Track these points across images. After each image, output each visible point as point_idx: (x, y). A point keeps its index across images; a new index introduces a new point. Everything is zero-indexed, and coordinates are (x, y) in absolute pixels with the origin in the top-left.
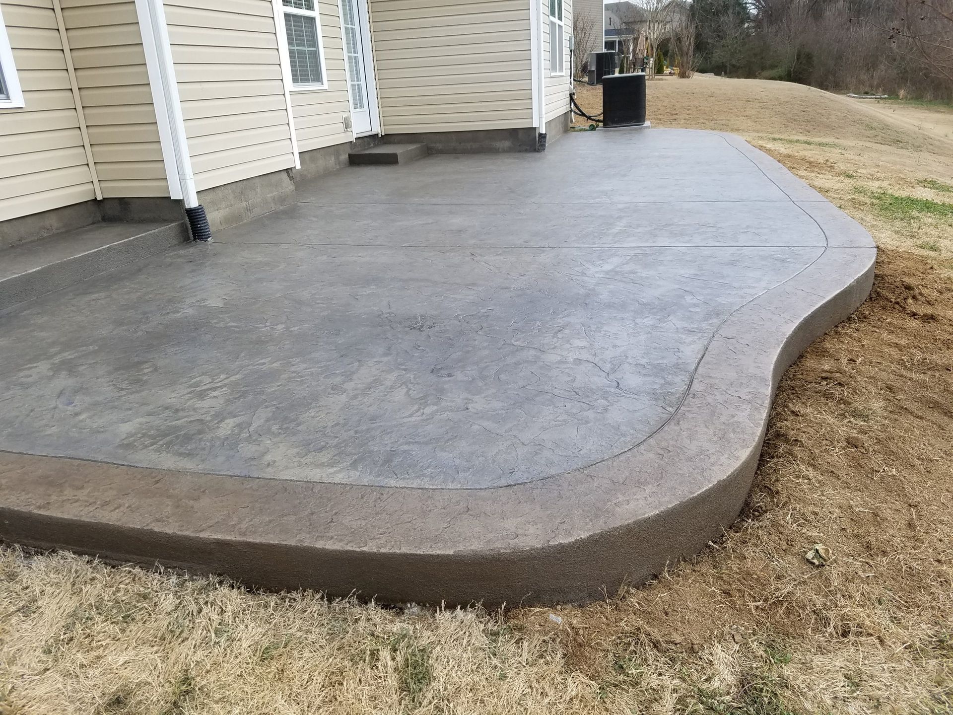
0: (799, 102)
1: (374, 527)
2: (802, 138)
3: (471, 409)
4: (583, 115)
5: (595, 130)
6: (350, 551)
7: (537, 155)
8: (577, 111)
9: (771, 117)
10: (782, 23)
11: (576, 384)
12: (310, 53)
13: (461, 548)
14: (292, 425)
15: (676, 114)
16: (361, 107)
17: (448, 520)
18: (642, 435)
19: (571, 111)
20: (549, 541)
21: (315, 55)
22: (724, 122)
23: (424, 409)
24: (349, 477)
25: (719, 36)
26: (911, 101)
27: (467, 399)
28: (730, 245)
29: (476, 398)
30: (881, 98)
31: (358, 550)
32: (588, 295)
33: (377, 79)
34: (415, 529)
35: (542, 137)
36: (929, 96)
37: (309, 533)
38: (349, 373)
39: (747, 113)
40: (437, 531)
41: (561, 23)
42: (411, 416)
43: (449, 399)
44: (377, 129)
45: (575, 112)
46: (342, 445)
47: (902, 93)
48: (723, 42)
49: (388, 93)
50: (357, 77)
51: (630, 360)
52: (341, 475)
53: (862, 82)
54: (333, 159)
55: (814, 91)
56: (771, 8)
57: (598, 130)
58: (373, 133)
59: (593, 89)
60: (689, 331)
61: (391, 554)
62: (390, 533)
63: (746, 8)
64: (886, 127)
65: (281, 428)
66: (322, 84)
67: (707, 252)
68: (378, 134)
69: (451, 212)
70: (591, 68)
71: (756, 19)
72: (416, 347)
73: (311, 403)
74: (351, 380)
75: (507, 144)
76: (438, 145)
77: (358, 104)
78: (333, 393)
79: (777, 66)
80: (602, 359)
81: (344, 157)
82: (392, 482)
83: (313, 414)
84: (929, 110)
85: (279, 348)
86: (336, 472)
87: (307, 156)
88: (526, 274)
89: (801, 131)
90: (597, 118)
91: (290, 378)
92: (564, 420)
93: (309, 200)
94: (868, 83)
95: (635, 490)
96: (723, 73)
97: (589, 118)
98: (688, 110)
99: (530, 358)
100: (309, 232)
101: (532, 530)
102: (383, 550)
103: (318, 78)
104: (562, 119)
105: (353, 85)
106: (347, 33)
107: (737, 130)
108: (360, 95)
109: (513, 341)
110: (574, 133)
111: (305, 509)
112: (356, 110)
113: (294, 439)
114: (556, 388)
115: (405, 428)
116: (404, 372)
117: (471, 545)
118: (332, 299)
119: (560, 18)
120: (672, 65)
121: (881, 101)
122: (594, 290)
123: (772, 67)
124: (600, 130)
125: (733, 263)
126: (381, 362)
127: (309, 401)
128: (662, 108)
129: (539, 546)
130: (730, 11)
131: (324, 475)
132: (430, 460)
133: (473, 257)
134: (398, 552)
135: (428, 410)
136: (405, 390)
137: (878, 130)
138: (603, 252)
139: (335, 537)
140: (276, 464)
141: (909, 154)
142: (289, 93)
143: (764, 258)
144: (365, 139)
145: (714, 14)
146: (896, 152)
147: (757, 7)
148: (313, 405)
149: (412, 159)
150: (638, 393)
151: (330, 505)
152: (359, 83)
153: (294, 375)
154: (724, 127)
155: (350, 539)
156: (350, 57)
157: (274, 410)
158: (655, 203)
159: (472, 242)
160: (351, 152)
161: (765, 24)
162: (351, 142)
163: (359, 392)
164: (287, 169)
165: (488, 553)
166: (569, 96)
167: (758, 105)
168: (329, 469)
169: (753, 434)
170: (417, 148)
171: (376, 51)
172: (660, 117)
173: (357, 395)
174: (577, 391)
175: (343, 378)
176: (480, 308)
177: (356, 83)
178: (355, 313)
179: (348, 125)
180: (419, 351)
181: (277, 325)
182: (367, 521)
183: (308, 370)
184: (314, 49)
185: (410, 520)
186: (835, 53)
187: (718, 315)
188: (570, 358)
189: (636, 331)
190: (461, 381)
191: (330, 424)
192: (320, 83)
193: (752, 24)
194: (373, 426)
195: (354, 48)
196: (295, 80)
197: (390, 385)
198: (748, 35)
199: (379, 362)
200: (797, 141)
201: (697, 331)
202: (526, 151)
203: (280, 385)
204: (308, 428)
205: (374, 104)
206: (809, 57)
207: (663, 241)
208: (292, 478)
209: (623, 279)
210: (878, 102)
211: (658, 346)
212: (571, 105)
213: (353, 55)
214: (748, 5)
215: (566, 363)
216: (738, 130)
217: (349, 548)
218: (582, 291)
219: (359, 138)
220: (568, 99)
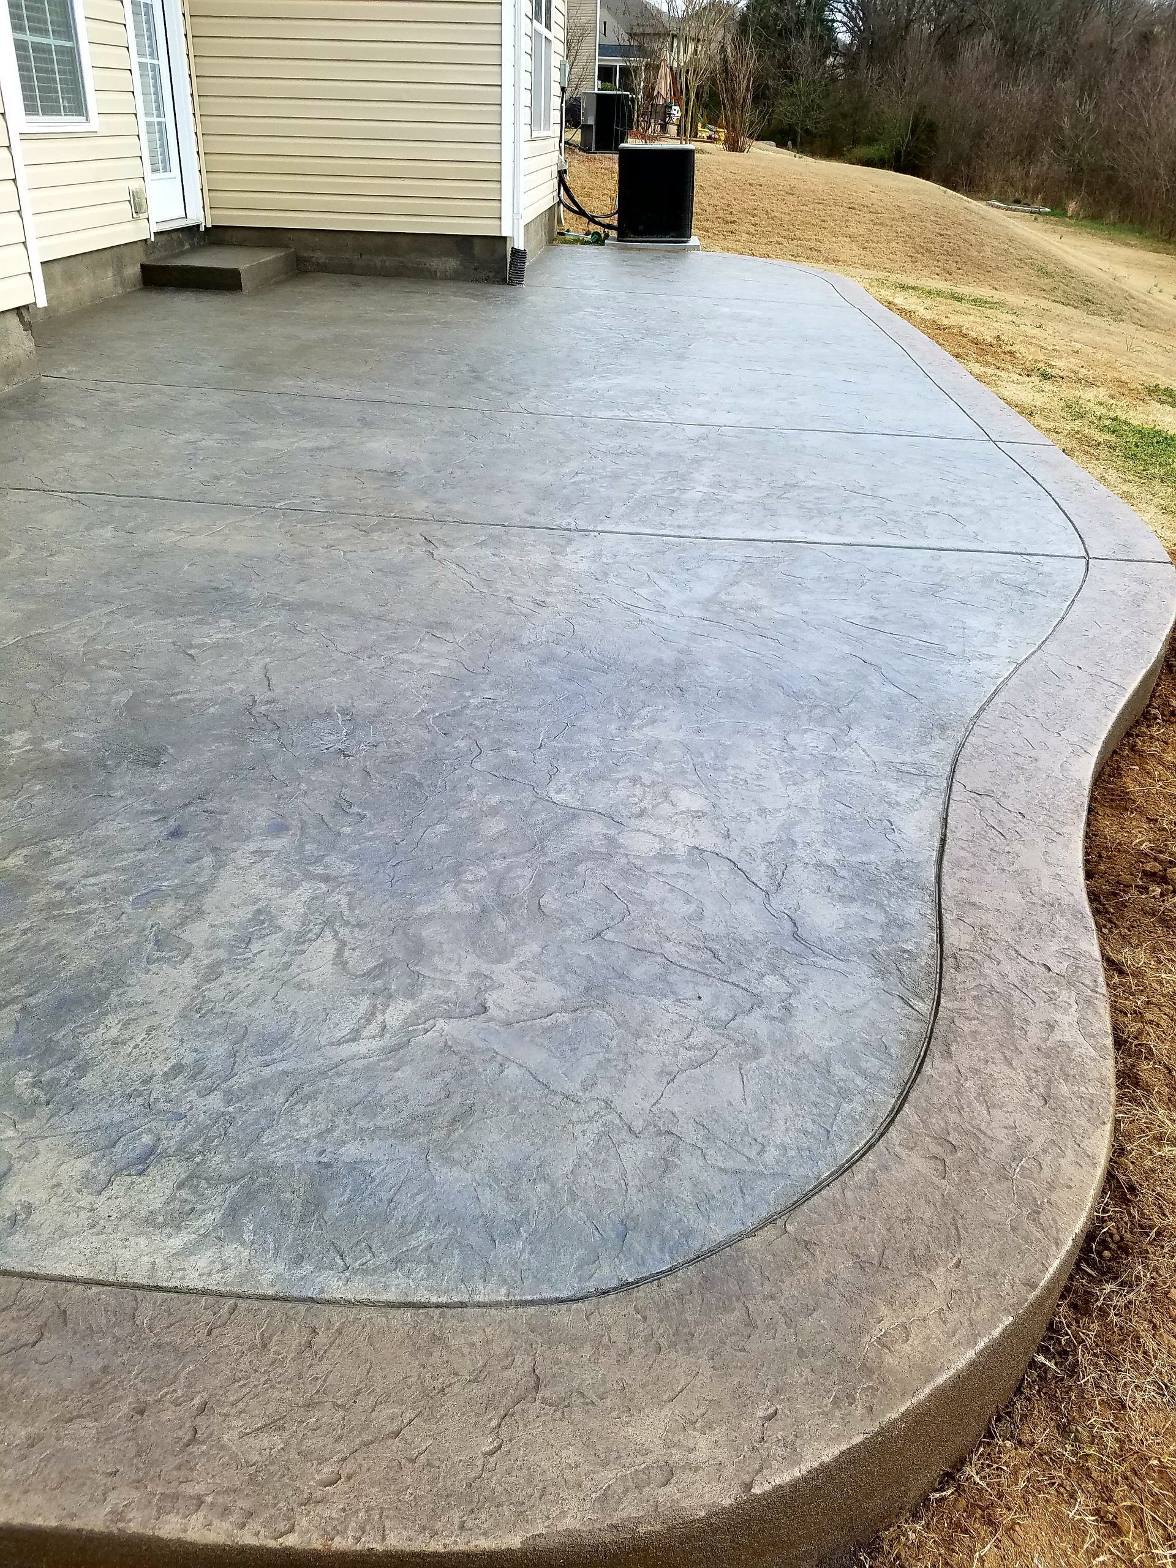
0: (932, 218)
1: (305, 1455)
2: (943, 286)
3: (493, 1011)
4: (581, 212)
5: (603, 244)
6: (252, 1548)
7: (508, 291)
8: (568, 202)
9: (889, 242)
10: (892, 63)
11: (708, 927)
12: (60, 50)
13: (540, 1529)
14: (66, 1072)
15: (734, 222)
16: (167, 168)
17: (494, 1423)
18: (884, 1092)
19: (560, 202)
20: (749, 1486)
21: (71, 57)
22: (813, 244)
23: (383, 1012)
24: (225, 1267)
25: (786, 76)
26: (1084, 222)
27: (477, 974)
28: (918, 545)
29: (502, 971)
30: (1040, 213)
31: (272, 1544)
32: (679, 666)
33: (198, 115)
34: (413, 1461)
35: (519, 256)
36: (1112, 216)
37: (138, 1483)
38: (192, 891)
39: (851, 231)
40: (470, 1465)
41: (550, 36)
42: (355, 1036)
43: (438, 976)
44: (197, 216)
45: (565, 206)
46: (196, 1146)
47: (1072, 207)
48: (792, 88)
49: (219, 144)
50: (158, 108)
51: (801, 853)
52: (202, 1261)
53: (1010, 182)
54: (110, 274)
55: (955, 197)
56: (873, 33)
57: (608, 245)
58: (189, 223)
59: (589, 160)
60: (898, 771)
61: (360, 1554)
62: (349, 1478)
63: (831, 30)
64: (1068, 273)
65: (36, 1083)
66: (88, 120)
67: (879, 560)
68: (198, 226)
69: (365, 423)
70: (586, 120)
71: (847, 52)
72: (342, 807)
73: (108, 993)
74: (200, 913)
75: (452, 264)
76: (318, 254)
77: (161, 164)
78: (159, 959)
79: (877, 141)
80: (744, 849)
81: (133, 271)
82: (335, 1283)
83: (114, 1032)
84: (1112, 240)
85: (20, 807)
86: (188, 1251)
87: (57, 269)
88: (548, 600)
89: (938, 270)
90: (606, 221)
91: (51, 905)
92: (706, 1046)
93: (64, 370)
94: (1020, 185)
95: (912, 1285)
96: (790, 143)
97: (592, 219)
98: (754, 216)
99: (596, 843)
100: (71, 457)
101: (704, 1447)
102: (341, 1543)
103: (78, 107)
104: (545, 219)
105: (149, 124)
106: (135, 14)
107: (834, 261)
108: (164, 145)
109: (552, 794)
110: (566, 248)
111: (120, 1393)
112: (157, 175)
113: (73, 1122)
114: (668, 939)
115: (346, 1080)
116: (324, 887)
117: (563, 1514)
118: (133, 656)
119: (548, 26)
120: (713, 121)
121: (1040, 219)
122: (687, 651)
123: (871, 140)
124: (613, 245)
125: (934, 591)
126: (268, 853)
127: (102, 985)
128: (710, 209)
129: (727, 1502)
130: (808, 33)
131: (160, 1261)
132: (420, 1198)
133: (431, 548)
134: (378, 1547)
135: (396, 1014)
136: (332, 947)
137: (1057, 278)
138: (685, 550)
139: (209, 1499)
140: (36, 1217)
141: (1104, 324)
142: (18, 137)
143: (986, 581)
144: (174, 235)
145: (780, 35)
146: (1086, 321)
147: (851, 30)
148: (114, 999)
149: (271, 282)
150: (842, 954)
151: (183, 1375)
152: (162, 120)
153: (60, 895)
154: (813, 254)
155: (245, 1504)
156: (142, 65)
157: (18, 1016)
158: (751, 428)
159: (421, 505)
160: (145, 261)
161: (863, 63)
162: (146, 240)
163: (221, 953)
164: (18, 309)
165: (607, 1537)
166: (556, 174)
167: (868, 215)
168: (170, 1236)
169: (1102, 1080)
170: (277, 258)
171: (195, 56)
172: (707, 224)
173: (219, 963)
174: (716, 946)
175: (180, 905)
176: (468, 694)
177: (156, 120)
178: (190, 700)
179: (141, 206)
180: (350, 819)
181: (11, 732)
182: (286, 1434)
183: (93, 880)
184: (68, 44)
185: (395, 1427)
186: (973, 126)
187: (943, 728)
188: (680, 844)
189: (794, 768)
190: (459, 915)
191: (160, 1068)
192: (83, 119)
193: (840, 60)
194: (267, 1072)
195: (150, 46)
196: (30, 109)
197: (295, 928)
198: (834, 79)
199: (262, 854)
200: (939, 293)
201: (913, 771)
202: (488, 280)
203: (30, 929)
204: (105, 1084)
205: (191, 163)
206: (931, 128)
207: (791, 528)
208: (78, 1274)
209: (739, 623)
210: (1036, 219)
211: (848, 811)
212: (559, 193)
213: (148, 60)
214: (835, 25)
215: (672, 859)
216: (836, 261)
217: (247, 1538)
218: (668, 655)
219: (162, 233)
220: (556, 181)
